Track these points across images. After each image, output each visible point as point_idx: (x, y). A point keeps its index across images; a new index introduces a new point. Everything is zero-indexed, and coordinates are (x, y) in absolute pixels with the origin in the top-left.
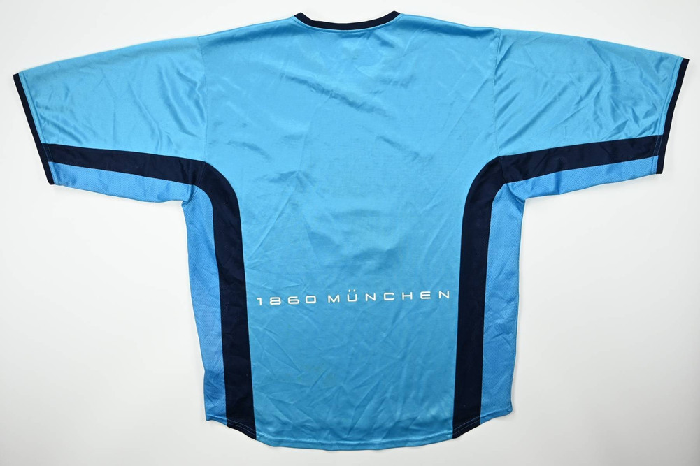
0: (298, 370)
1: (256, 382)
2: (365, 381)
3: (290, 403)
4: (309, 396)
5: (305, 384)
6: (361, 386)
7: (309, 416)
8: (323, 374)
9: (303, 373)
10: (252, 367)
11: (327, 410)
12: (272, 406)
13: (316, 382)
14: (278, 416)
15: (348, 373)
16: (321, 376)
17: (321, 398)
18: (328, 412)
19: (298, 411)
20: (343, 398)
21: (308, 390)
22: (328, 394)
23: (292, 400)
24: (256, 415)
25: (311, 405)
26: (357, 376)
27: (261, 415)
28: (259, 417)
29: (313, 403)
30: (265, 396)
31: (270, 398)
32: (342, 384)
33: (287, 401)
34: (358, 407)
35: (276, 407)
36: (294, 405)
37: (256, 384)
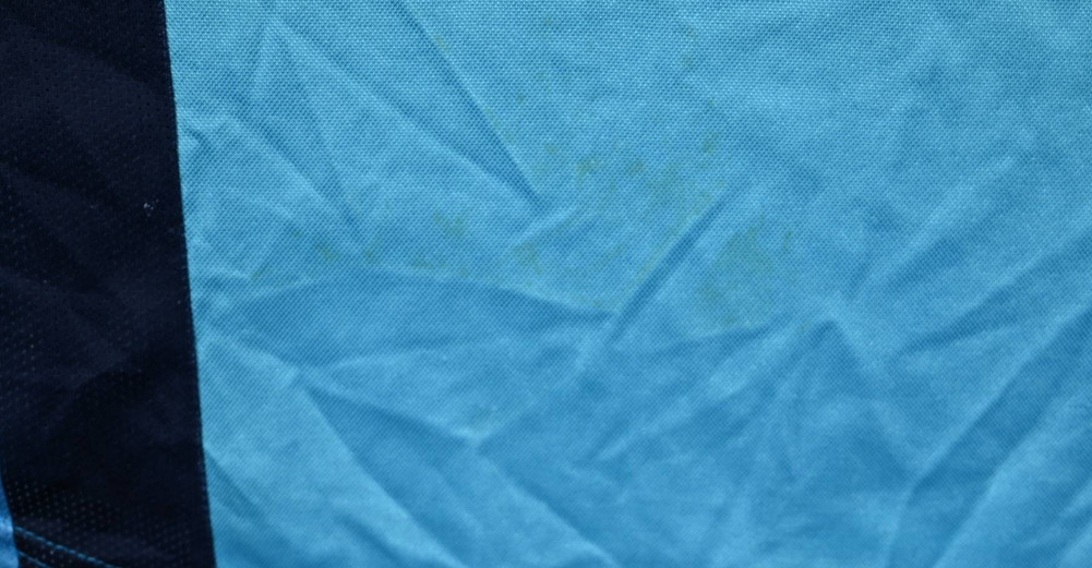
0: (518, 182)
1: (219, 269)
2: (1001, 296)
3: (465, 432)
4: (592, 387)
5: (567, 299)
6: (967, 327)
7: (588, 532)
8: (702, 226)
9: (561, 215)
10: (185, 145)
11: (717, 499)
12: (333, 454)
13: (650, 287)
14: (377, 525)
15: (884, 222)
16: (687, 243)
17: (681, 411)
18: (721, 514)
19: (517, 496)
20: (835, 415)
21: (586, 346)
22: (725, 383)
23: (476, 416)
24: (220, 513)
25: (609, 453)
26: (948, 251)
27: (251, 512)
28: (243, 525)
29: (619, 446)
30: (289, 374)
31: (317, 395)
32: (834, 309)
33: (438, 419)
34: (930, 482)
35: (364, 459)
36: (486, 448)
37: (216, 284)
